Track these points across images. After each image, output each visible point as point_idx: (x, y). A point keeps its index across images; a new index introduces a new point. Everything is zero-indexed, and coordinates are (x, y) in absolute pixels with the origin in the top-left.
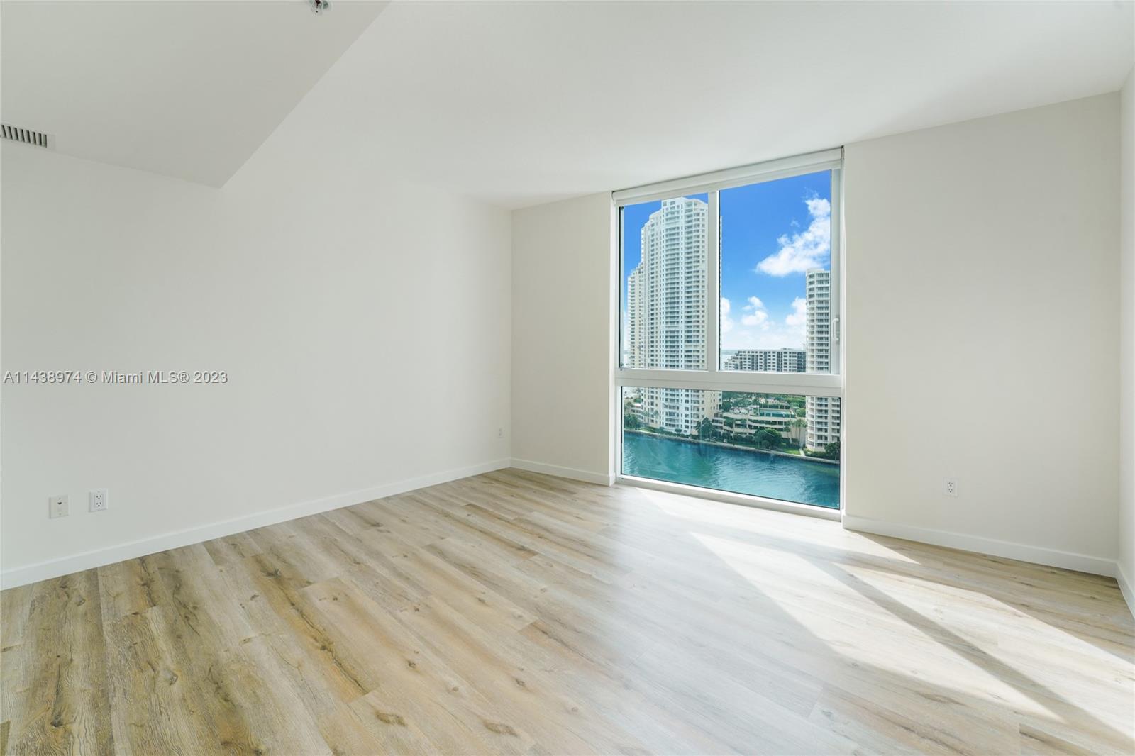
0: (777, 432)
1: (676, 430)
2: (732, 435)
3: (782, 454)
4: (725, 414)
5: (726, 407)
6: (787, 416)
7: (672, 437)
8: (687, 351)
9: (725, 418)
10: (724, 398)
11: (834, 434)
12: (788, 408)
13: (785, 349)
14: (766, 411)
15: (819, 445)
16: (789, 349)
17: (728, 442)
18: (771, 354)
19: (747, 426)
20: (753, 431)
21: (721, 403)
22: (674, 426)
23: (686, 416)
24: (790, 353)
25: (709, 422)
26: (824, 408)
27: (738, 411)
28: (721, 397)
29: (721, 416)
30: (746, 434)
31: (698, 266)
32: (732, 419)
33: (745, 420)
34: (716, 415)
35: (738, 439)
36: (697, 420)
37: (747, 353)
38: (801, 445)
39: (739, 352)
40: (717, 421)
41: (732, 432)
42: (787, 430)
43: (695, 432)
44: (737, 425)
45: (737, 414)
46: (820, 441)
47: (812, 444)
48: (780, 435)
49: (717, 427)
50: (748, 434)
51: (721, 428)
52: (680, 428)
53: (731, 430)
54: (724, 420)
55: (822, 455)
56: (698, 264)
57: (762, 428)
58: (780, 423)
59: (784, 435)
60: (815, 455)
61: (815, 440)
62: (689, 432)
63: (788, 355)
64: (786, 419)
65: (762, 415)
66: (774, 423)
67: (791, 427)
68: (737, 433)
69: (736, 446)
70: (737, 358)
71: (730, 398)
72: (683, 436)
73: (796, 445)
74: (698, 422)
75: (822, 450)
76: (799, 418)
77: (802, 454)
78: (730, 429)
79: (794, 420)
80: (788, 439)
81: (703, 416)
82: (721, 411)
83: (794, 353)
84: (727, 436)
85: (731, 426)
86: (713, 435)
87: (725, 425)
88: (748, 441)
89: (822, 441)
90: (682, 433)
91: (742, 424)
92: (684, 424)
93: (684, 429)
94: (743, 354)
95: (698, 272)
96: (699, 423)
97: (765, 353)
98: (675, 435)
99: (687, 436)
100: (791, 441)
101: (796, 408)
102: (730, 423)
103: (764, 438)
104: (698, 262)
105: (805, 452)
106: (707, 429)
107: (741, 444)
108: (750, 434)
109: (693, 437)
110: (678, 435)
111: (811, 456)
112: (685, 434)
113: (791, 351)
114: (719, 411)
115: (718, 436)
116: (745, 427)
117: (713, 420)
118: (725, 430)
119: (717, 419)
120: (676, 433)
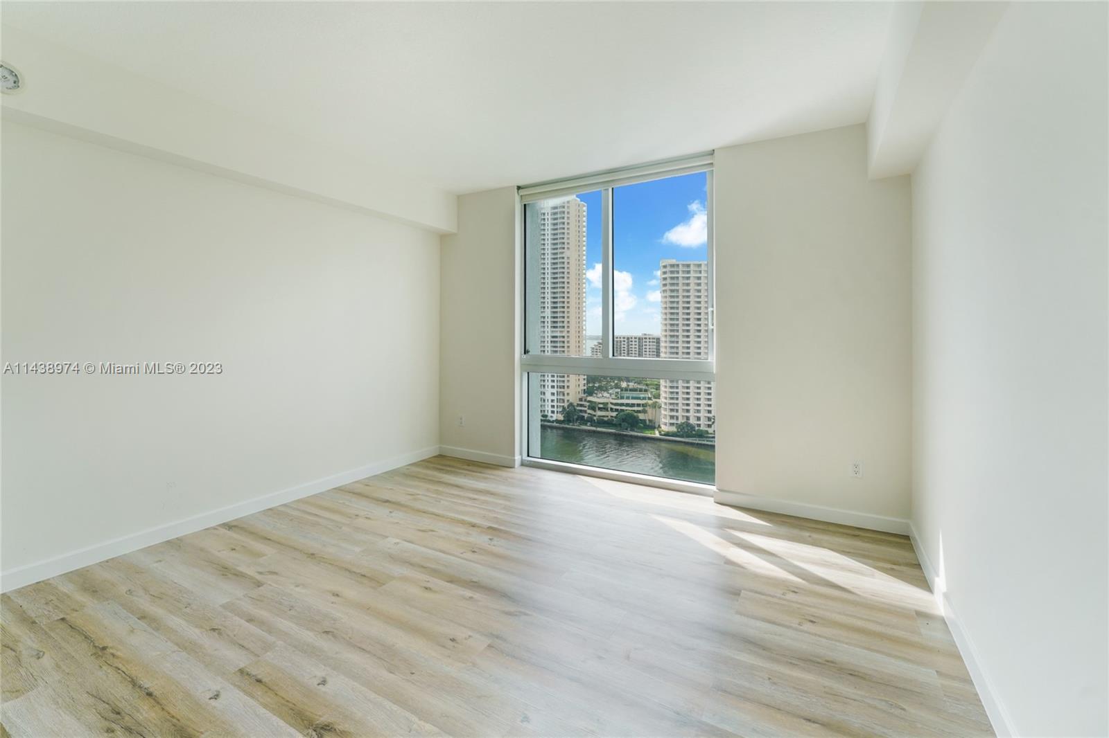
0: (636, 414)
2: (595, 418)
3: (639, 434)
4: (589, 398)
5: (589, 392)
6: (644, 398)
8: (553, 337)
9: (589, 401)
10: (588, 382)
11: (684, 414)
12: (646, 391)
13: (645, 334)
14: (626, 394)
15: (672, 424)
16: (649, 335)
17: (592, 426)
18: (633, 340)
19: (609, 409)
20: (614, 414)
21: (585, 388)
23: (552, 401)
24: (649, 339)
25: (574, 406)
26: (675, 390)
27: (601, 395)
28: (585, 382)
29: (585, 400)
30: (607, 417)
31: (563, 253)
32: (595, 403)
33: (608, 404)
34: (581, 400)
35: (601, 422)
36: (563, 404)
38: (657, 426)
40: (581, 405)
41: (595, 416)
42: (644, 412)
43: (561, 417)
44: (600, 409)
45: (599, 398)
46: (672, 421)
47: (666, 424)
48: (638, 417)
49: (581, 411)
50: (609, 417)
51: (585, 412)
52: (546, 413)
54: (588, 404)
55: (674, 435)
56: (563, 251)
57: (622, 410)
58: (639, 405)
59: (641, 416)
60: (667, 434)
61: (668, 420)
62: (555, 417)
63: (648, 340)
64: (644, 402)
65: (622, 398)
66: (633, 405)
67: (647, 408)
68: (599, 416)
69: (599, 429)
71: (594, 383)
72: (549, 421)
73: (652, 426)
75: (674, 429)
76: (654, 400)
77: (657, 434)
78: (594, 413)
79: (650, 402)
80: (645, 421)
81: (568, 401)
82: (585, 395)
83: (654, 339)
84: (591, 420)
85: (593, 409)
86: (577, 419)
87: (589, 409)
88: (608, 424)
89: (674, 421)
90: (549, 418)
91: (605, 408)
92: (550, 409)
93: (550, 414)
95: (563, 258)
96: (564, 409)
97: (628, 338)
99: (553, 422)
100: (648, 422)
101: (653, 390)
102: (593, 406)
103: (624, 420)
104: (564, 248)
105: (660, 432)
106: (571, 414)
107: (603, 427)
108: (612, 417)
109: (557, 421)
110: (545, 421)
111: (665, 435)
112: (551, 419)
113: (651, 337)
114: (583, 395)
115: (582, 420)
116: (607, 410)
117: (578, 404)
118: (589, 414)
119: (581, 403)
120: (542, 418)
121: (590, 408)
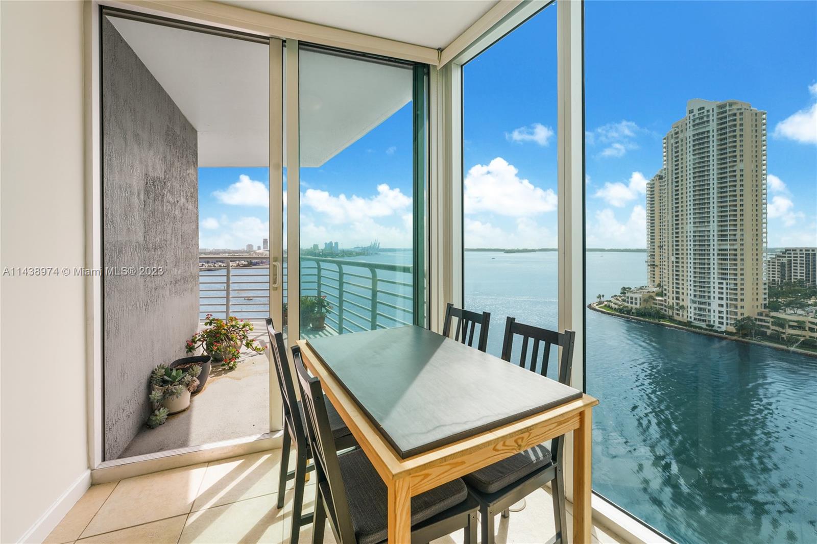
1: (707, 325)
2: (784, 336)
4: (773, 314)
7: (703, 331)
8: (720, 250)
9: (772, 317)
10: (770, 296)
17: (779, 343)
19: (807, 329)
21: (767, 302)
22: (705, 321)
23: (720, 312)
25: (752, 321)
27: (792, 312)
28: (767, 296)
29: (767, 316)
30: (804, 336)
32: (785, 320)
33: (804, 322)
34: (760, 314)
35: (795, 342)
36: (735, 317)
37: (798, 252)
39: (787, 250)
40: (761, 320)
41: (784, 333)
43: (732, 329)
44: (790, 326)
45: (789, 315)
49: (762, 326)
50: (807, 337)
51: (768, 328)
52: (712, 323)
53: (784, 331)
54: (772, 320)
62: (724, 328)
68: (792, 335)
69: (793, 349)
70: (785, 257)
71: (778, 298)
72: (717, 332)
74: (735, 319)
78: (781, 330)
81: (742, 314)
82: (767, 310)
84: (778, 338)
85: (782, 326)
86: (756, 334)
87: (772, 325)
90: (716, 328)
91: (800, 326)
92: (717, 320)
93: (717, 324)
94: (792, 252)
96: (737, 321)
98: (706, 330)
99: (722, 332)
102: (781, 323)
106: (745, 327)
107: (799, 347)
108: (810, 337)
109: (727, 332)
110: (710, 330)
112: (719, 330)
114: (763, 310)
115: (763, 335)
116: (804, 329)
117: (756, 319)
118: (772, 330)
119: (761, 318)
120: (707, 327)
121: (774, 324)
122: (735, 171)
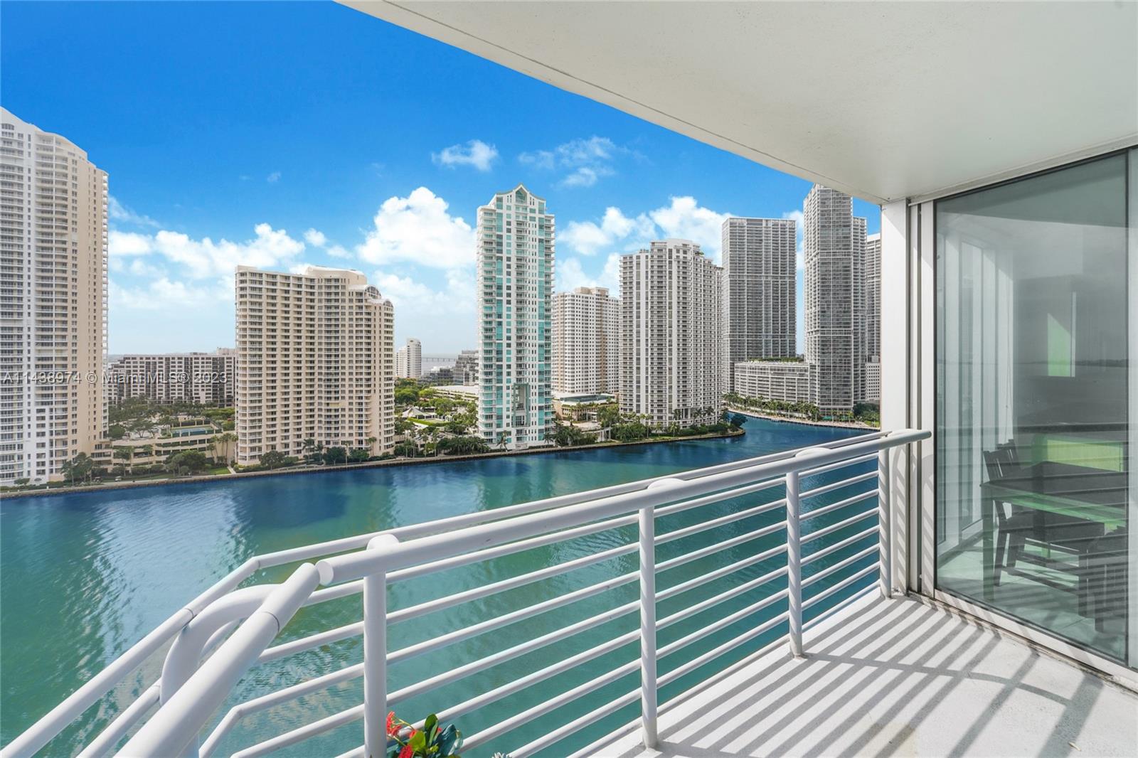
0: (200, 453)
1: (16, 482)
2: (129, 469)
3: (207, 477)
4: (115, 443)
5: (116, 433)
6: (211, 432)
7: (8, 493)
8: (39, 359)
9: (115, 447)
10: (111, 420)
11: (268, 443)
12: (207, 422)
13: (195, 354)
14: (180, 430)
15: (253, 457)
16: (200, 354)
17: (123, 479)
18: (176, 361)
19: (154, 453)
20: (163, 458)
21: (107, 429)
22: (12, 475)
23: (39, 456)
24: (203, 359)
25: (86, 458)
26: (257, 417)
27: (138, 436)
28: (107, 421)
29: (107, 447)
30: (151, 463)
32: (129, 447)
33: (150, 446)
34: (98, 447)
35: (140, 472)
36: (63, 458)
37: (138, 360)
38: (229, 462)
39: (125, 358)
40: (100, 455)
41: (129, 465)
42: (212, 448)
43: (60, 477)
44: (136, 455)
45: (134, 440)
46: (253, 454)
47: (244, 458)
48: (204, 455)
49: (100, 463)
50: (154, 464)
51: (109, 462)
52: (25, 476)
53: (128, 462)
54: (115, 451)
55: (256, 469)
57: (178, 451)
58: (202, 441)
59: (208, 454)
60: (247, 469)
61: (248, 453)
62: (45, 479)
63: (200, 361)
64: (210, 436)
65: (176, 435)
66: (194, 442)
67: (216, 444)
68: (138, 465)
69: (138, 482)
70: (121, 367)
71: (118, 421)
72: (33, 488)
73: (222, 464)
74: (64, 461)
75: (257, 462)
76: (225, 433)
77: (233, 472)
78: (126, 462)
79: (219, 435)
80: (212, 459)
81: (74, 452)
82: (108, 439)
83: (210, 359)
84: (121, 472)
85: (127, 456)
86: (94, 475)
87: (114, 458)
88: (156, 471)
89: (256, 453)
90: (32, 483)
91: (147, 451)
92: (34, 469)
93: (34, 476)
94: (132, 361)
96: (66, 464)
97: (167, 359)
98: (14, 489)
99: (43, 486)
100: (216, 461)
101: (220, 421)
102: (124, 453)
103: (181, 464)
105: (236, 470)
106: (80, 470)
107: (145, 478)
108: (157, 462)
109: (51, 484)
110: (22, 488)
111: (244, 471)
112: (38, 484)
113: (205, 357)
114: (103, 440)
115: (103, 475)
116: (151, 455)
117: (93, 454)
118: (115, 464)
119: (100, 451)
120: (16, 485)
121: (116, 456)
122: (64, 242)
